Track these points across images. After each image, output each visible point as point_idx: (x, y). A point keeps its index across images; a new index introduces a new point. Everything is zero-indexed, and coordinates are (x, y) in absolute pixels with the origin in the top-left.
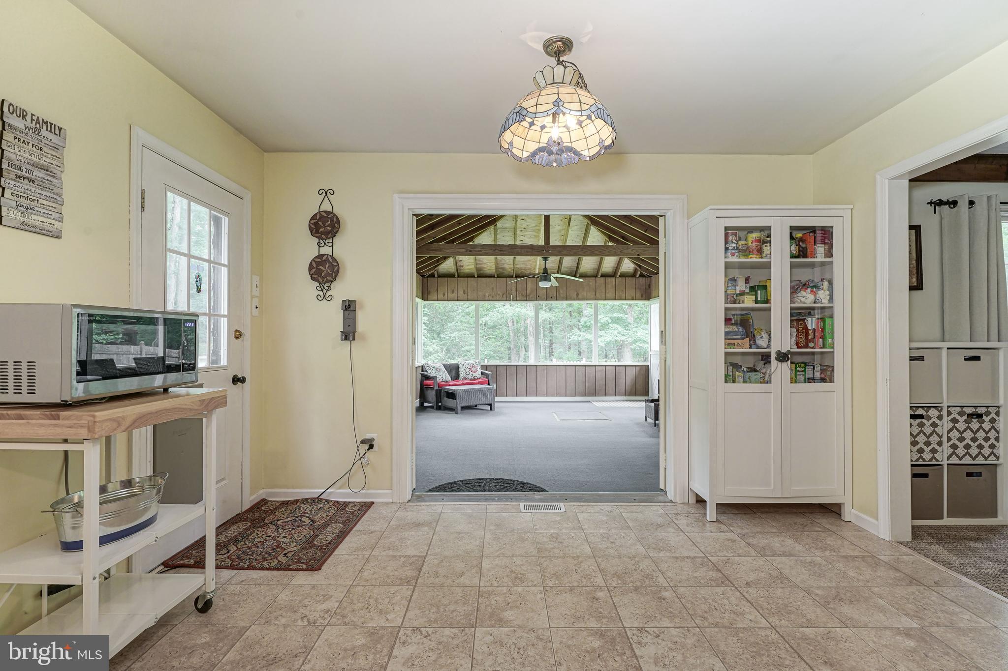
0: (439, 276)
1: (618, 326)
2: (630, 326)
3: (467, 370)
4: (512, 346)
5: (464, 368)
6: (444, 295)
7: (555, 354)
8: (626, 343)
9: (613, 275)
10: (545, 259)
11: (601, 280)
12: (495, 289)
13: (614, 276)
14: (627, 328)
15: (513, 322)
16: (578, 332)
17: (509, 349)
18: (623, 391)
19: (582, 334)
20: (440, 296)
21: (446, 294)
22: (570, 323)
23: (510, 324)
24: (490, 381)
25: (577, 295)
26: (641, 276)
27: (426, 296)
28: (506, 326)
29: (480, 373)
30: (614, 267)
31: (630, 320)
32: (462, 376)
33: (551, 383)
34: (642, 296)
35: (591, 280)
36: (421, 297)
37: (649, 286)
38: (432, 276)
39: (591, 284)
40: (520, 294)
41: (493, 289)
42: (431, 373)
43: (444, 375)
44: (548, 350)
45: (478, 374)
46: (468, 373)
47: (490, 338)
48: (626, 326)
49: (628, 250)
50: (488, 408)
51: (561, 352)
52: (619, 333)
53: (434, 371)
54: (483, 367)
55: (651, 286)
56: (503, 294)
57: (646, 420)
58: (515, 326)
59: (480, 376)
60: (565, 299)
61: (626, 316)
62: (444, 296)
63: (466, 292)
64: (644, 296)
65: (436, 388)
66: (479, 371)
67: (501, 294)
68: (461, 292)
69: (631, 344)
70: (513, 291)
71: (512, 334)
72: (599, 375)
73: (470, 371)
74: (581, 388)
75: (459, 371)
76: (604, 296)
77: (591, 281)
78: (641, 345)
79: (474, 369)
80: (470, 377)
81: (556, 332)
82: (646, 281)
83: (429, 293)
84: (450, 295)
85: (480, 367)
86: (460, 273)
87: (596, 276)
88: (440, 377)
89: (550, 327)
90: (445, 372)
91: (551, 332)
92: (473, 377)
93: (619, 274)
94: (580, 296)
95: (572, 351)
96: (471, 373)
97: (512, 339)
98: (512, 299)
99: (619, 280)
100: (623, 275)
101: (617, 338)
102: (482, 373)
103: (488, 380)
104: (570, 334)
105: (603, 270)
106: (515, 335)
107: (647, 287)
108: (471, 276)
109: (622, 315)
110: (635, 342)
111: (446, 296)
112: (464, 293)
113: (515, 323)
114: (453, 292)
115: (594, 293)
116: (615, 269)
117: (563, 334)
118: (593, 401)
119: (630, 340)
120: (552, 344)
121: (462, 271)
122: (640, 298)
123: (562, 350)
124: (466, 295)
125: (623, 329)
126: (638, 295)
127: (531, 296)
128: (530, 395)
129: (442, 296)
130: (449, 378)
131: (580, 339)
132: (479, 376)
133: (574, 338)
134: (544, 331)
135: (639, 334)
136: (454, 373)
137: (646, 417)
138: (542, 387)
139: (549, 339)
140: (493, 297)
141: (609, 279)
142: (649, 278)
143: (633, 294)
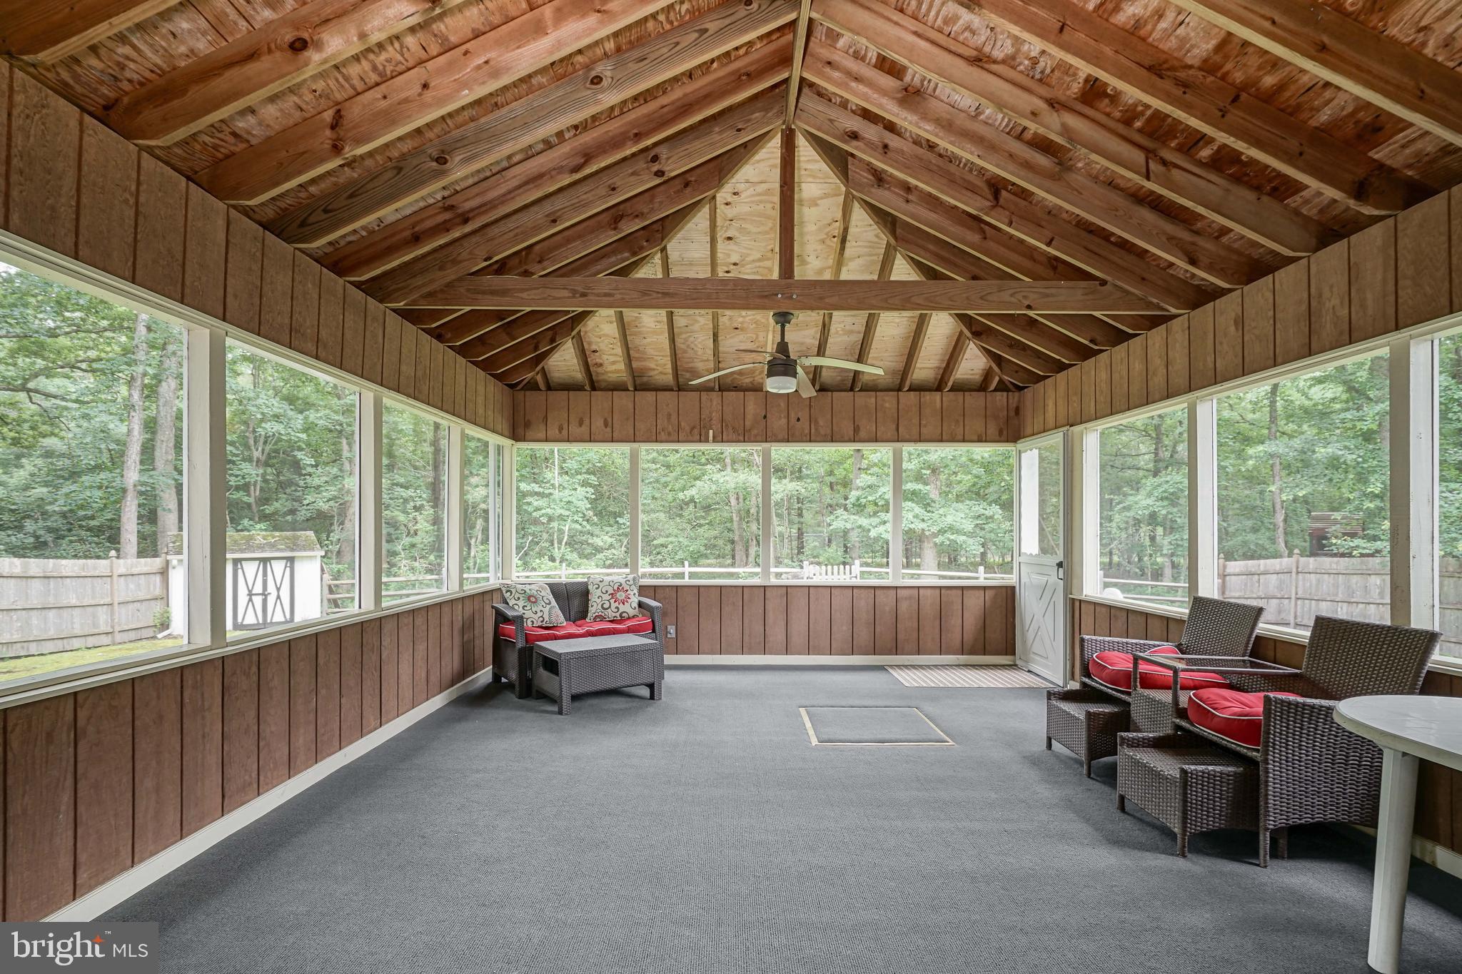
0: (549, 388)
1: (914, 505)
2: (933, 504)
3: (606, 597)
4: (736, 538)
5: (598, 592)
6: (561, 429)
7: (807, 550)
8: (927, 533)
9: (939, 386)
10: (783, 318)
11: (909, 399)
12: (674, 416)
13: (939, 388)
14: (929, 509)
15: (738, 499)
16: (845, 515)
17: (733, 542)
18: (957, 642)
19: (853, 517)
20: (553, 431)
21: (565, 426)
22: (830, 502)
23: (733, 502)
24: (657, 624)
25: (856, 430)
26: (1002, 387)
27: (520, 431)
28: (727, 504)
29: (635, 605)
30: (939, 368)
31: (934, 495)
32: (593, 610)
33: (799, 626)
34: (1001, 432)
35: (887, 398)
36: (506, 433)
37: (1017, 411)
38: (532, 386)
39: (887, 405)
40: (730, 429)
41: (669, 415)
42: (517, 607)
43: (546, 610)
44: (795, 543)
45: (630, 608)
46: (606, 606)
47: (701, 526)
48: (927, 504)
49: (1002, 293)
50: (645, 692)
51: (815, 546)
52: (916, 516)
53: (521, 603)
54: (643, 590)
55: (1021, 413)
56: (692, 429)
57: (1049, 746)
58: (741, 505)
59: (636, 612)
60: (830, 438)
61: (928, 488)
62: (560, 432)
63: (610, 424)
64: (1005, 432)
65: (520, 643)
66: (635, 600)
67: (688, 429)
68: (598, 423)
69: (935, 535)
70: (713, 422)
71: (735, 518)
72: (904, 606)
73: (612, 601)
74: (863, 635)
75: (588, 600)
76: (915, 431)
77: (888, 400)
78: (952, 537)
79: (621, 595)
80: (611, 614)
81: (808, 516)
82: (1010, 401)
83: (527, 425)
84: (575, 429)
85: (636, 591)
86: (598, 381)
87: (899, 389)
88: (536, 617)
89: (799, 508)
90: (550, 603)
91: (800, 515)
92: (618, 615)
93: (950, 384)
94: (862, 434)
95: (834, 545)
96: (614, 605)
97: (735, 525)
98: (711, 438)
99: (948, 397)
100: (960, 388)
101: (912, 526)
102: (640, 605)
103: (653, 621)
104: (832, 517)
105: (915, 376)
106: (741, 519)
107: (1012, 413)
108: (618, 387)
109: (920, 486)
110: (942, 532)
111: (565, 432)
112: (606, 425)
113: (741, 500)
114: (581, 423)
115: (894, 426)
116: (941, 371)
117: (820, 518)
118: (891, 666)
119: (935, 529)
120: (802, 534)
121: (601, 377)
122: (998, 438)
123: (817, 544)
124: (609, 429)
125: (923, 511)
126: (992, 430)
127: (755, 432)
128: (751, 652)
129: (557, 432)
130: (559, 617)
131: (849, 526)
132: (632, 612)
133: (838, 524)
134: (789, 514)
135: (950, 519)
136: (576, 603)
137: (1049, 740)
138: (777, 634)
139: (796, 526)
140: (669, 434)
141: (927, 396)
142: (1017, 394)
143: (981, 429)
